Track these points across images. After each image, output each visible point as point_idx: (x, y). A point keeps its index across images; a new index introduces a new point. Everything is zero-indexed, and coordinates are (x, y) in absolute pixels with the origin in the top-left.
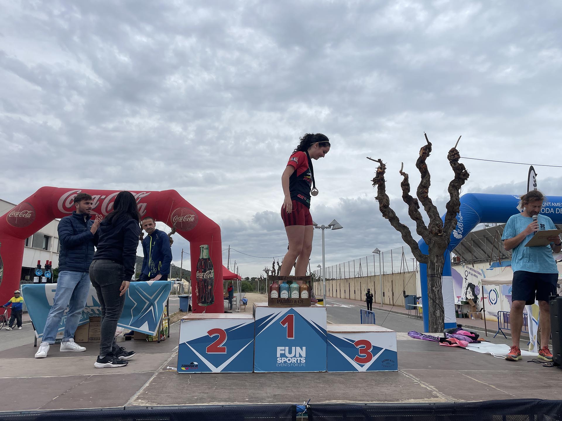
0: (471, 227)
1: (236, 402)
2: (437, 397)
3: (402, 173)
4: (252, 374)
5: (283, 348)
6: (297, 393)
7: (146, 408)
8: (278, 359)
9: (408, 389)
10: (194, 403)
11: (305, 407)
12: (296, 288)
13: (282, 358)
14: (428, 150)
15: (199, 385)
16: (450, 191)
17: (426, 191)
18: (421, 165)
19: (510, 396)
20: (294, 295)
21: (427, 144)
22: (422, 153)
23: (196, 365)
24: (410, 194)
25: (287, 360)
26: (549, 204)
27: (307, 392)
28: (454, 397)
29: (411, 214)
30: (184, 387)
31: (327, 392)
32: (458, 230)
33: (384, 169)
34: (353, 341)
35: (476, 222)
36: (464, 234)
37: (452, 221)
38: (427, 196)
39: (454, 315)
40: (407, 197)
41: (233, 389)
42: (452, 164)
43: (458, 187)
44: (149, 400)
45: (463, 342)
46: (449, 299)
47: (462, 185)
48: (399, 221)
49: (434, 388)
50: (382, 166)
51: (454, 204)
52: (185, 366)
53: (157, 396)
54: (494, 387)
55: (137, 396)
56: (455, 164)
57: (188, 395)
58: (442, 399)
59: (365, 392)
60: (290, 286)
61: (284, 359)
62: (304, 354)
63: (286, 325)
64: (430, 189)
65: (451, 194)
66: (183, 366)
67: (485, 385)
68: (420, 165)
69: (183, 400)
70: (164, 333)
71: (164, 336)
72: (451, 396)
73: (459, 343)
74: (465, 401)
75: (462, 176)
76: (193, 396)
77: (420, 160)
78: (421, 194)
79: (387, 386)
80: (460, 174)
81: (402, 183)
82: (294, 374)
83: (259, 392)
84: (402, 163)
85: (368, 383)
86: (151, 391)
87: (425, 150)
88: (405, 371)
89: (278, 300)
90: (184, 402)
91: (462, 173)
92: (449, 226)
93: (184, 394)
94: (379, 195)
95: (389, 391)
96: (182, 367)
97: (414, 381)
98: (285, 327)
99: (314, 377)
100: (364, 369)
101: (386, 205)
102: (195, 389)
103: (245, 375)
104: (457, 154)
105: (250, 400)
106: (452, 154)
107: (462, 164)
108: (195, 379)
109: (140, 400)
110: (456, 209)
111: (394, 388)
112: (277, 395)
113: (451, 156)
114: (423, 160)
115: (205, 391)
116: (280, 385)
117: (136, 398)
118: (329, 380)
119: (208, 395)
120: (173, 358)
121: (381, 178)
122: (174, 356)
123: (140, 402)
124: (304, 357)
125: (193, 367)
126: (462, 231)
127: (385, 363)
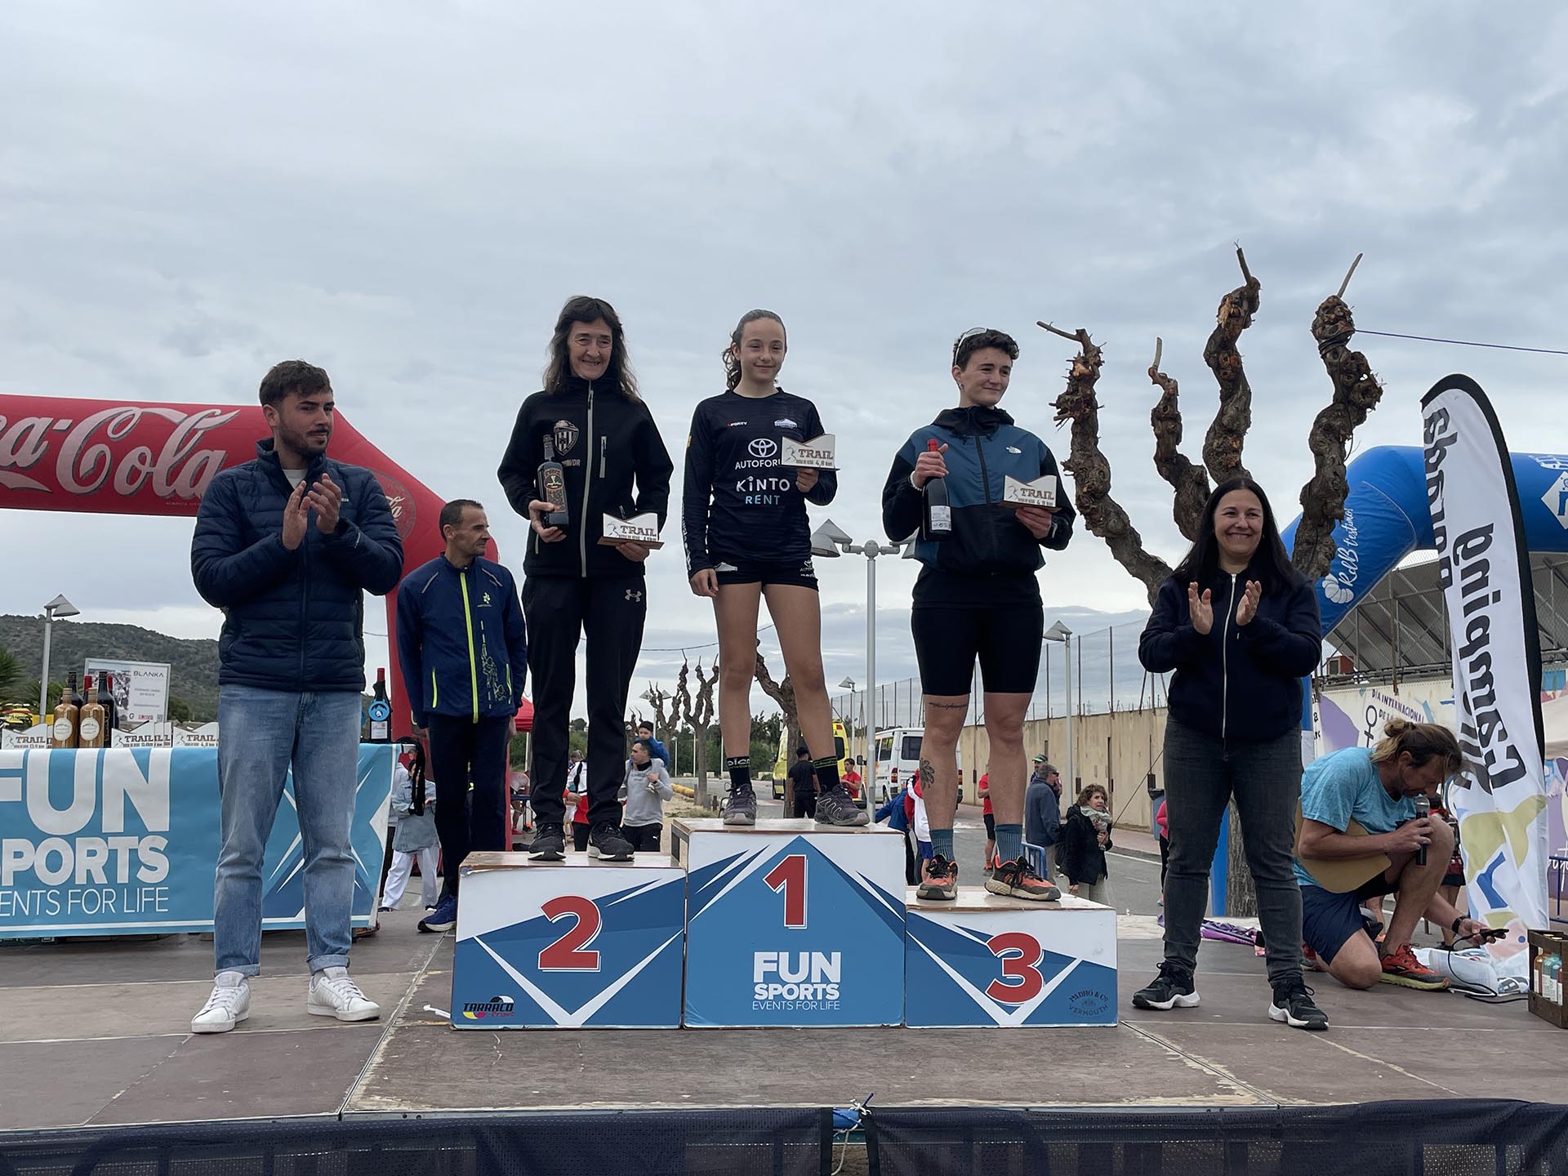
0: (1386, 565)
1: (658, 1103)
2: (1231, 1092)
3: (1157, 377)
4: (683, 1032)
5: (773, 955)
6: (827, 1082)
7: (401, 1115)
8: (757, 989)
9: (1149, 1073)
10: (538, 1105)
11: (857, 1113)
13: (770, 985)
14: (1245, 305)
15: (531, 1059)
16: (1314, 444)
17: (1235, 446)
18: (1221, 356)
19: (1441, 1091)
22: (1227, 314)
23: (509, 1004)
24: (1180, 449)
25: (783, 991)
27: (853, 1078)
28: (1280, 1094)
29: (1183, 518)
30: (491, 1066)
31: (913, 1079)
32: (1341, 574)
33: (1094, 363)
34: (983, 936)
35: (1403, 546)
36: (1358, 589)
37: (1318, 548)
38: (1239, 463)
40: (1172, 459)
41: (635, 1070)
42: (1325, 354)
43: (1343, 432)
44: (405, 1098)
47: (1357, 427)
48: (1139, 544)
49: (1223, 1071)
50: (1088, 355)
51: (1328, 490)
52: (473, 1008)
53: (419, 1088)
54: (1401, 1070)
55: (364, 1088)
56: (1335, 353)
57: (511, 1085)
58: (1243, 1097)
59: (1024, 1080)
61: (775, 989)
62: (834, 973)
63: (783, 886)
65: (1319, 455)
66: (469, 1006)
67: (1377, 1063)
68: (1217, 358)
69: (501, 1099)
72: (1270, 1091)
74: (1308, 1102)
75: (1357, 397)
76: (527, 1088)
77: (1218, 339)
78: (1218, 454)
79: (1088, 1065)
80: (1353, 386)
81: (1154, 411)
82: (810, 1033)
83: (715, 1078)
84: (1159, 341)
86: (399, 1073)
87: (1235, 303)
88: (1141, 1026)
91: (1357, 385)
92: (1306, 566)
93: (498, 1083)
94: (1077, 453)
95: (1094, 1078)
96: (465, 1010)
97: (1166, 1051)
98: (778, 892)
99: (869, 1041)
100: (1016, 1019)
101: (1096, 490)
102: (524, 1070)
103: (663, 1036)
104: (1344, 317)
105: (695, 1097)
106: (1330, 318)
107: (1360, 353)
108: (513, 1046)
109: (378, 1098)
110: (1334, 508)
111: (1108, 1069)
112: (767, 1086)
113: (1325, 323)
114: (1229, 337)
115: (557, 1077)
116: (772, 1062)
117: (362, 1093)
118: (915, 1048)
119: (567, 1084)
120: (420, 985)
121: (1084, 397)
122: (421, 980)
123: (379, 1102)
124: (837, 983)
125: (499, 1011)
126: (1354, 579)
127: (1078, 1003)
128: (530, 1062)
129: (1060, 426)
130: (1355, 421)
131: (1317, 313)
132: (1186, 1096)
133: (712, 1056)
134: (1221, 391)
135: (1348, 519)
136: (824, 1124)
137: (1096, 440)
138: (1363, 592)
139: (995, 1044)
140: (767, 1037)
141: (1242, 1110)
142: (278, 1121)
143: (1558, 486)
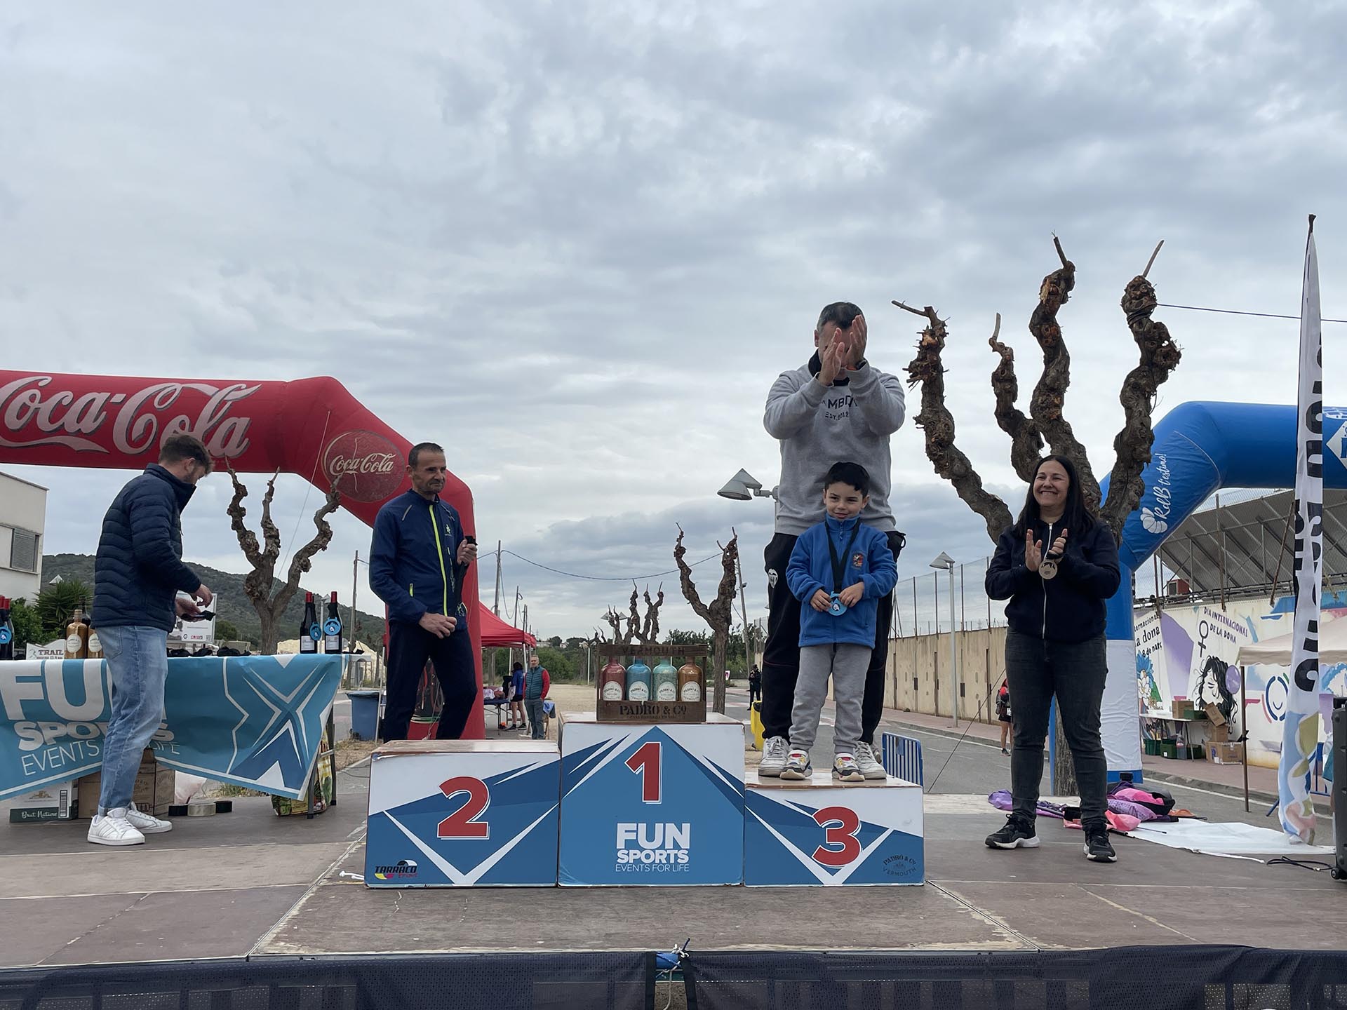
0: (1195, 501)
1: (515, 948)
2: (1002, 939)
3: (996, 346)
4: (557, 889)
5: (633, 826)
6: (663, 931)
7: (298, 958)
8: (619, 854)
9: (937, 923)
10: (414, 949)
11: (677, 956)
12: (667, 675)
13: (630, 851)
14: (1063, 284)
15: (423, 912)
16: (1125, 399)
17: (1056, 402)
18: (1043, 328)
19: (1183, 938)
20: (662, 693)
21: (1062, 267)
22: (1047, 292)
23: (412, 867)
24: (1016, 405)
25: (642, 855)
27: (686, 928)
28: (1040, 939)
29: (1019, 462)
30: (386, 918)
31: (737, 929)
32: (1156, 509)
33: (940, 335)
34: (811, 810)
35: (1209, 485)
36: (1172, 521)
37: (1128, 486)
38: (1060, 416)
39: (1136, 750)
40: (1010, 414)
41: (506, 921)
42: (1133, 324)
43: (1148, 390)
44: (305, 944)
45: (1126, 819)
46: (1121, 704)
47: (1160, 385)
48: (980, 484)
49: (1002, 922)
50: (935, 328)
51: (1136, 439)
52: (383, 870)
53: (320, 936)
54: (1155, 921)
55: (275, 935)
56: (1141, 324)
57: (397, 934)
58: (1012, 942)
59: (830, 929)
60: (652, 670)
61: (634, 854)
62: (685, 841)
63: (641, 768)
64: (1069, 395)
65: (1128, 409)
66: (380, 868)
67: (1136, 916)
68: (1040, 329)
69: (385, 944)
70: (322, 793)
71: (320, 802)
72: (1035, 938)
73: (1116, 820)
74: (1065, 947)
75: (1159, 360)
76: (410, 936)
77: (1041, 313)
78: (1042, 409)
79: (889, 916)
80: (1155, 350)
81: (994, 375)
82: (662, 891)
83: (571, 927)
84: (998, 317)
85: (843, 910)
86: (307, 924)
87: (1054, 283)
88: (943, 884)
89: (621, 707)
90: (388, 946)
91: (1159, 350)
92: (1119, 501)
93: (387, 931)
94: (926, 410)
95: (891, 927)
96: (377, 872)
97: (959, 905)
98: (637, 773)
99: (711, 897)
100: (838, 880)
101: (943, 439)
102: (413, 921)
103: (539, 892)
104: (1147, 294)
105: (548, 943)
106: (1135, 294)
107: (1161, 323)
108: (411, 901)
109: (282, 944)
110: (1141, 453)
111: (905, 920)
112: (613, 934)
114: (1049, 311)
115: (439, 927)
116: (622, 915)
117: (271, 939)
118: (747, 903)
119: (445, 933)
120: (352, 853)
121: (931, 363)
122: (354, 849)
123: (282, 947)
124: (686, 849)
125: (405, 873)
126: (1168, 513)
127: (891, 865)
128: (421, 914)
129: (912, 387)
130: (1158, 380)
131: (1126, 290)
132: (963, 942)
133: (574, 910)
134: (1045, 357)
135: (1162, 463)
136: (651, 965)
137: (942, 399)
138: (1177, 523)
139: (816, 899)
140: (626, 894)
141: (1009, 954)
142: (197, 962)
143: (1340, 434)
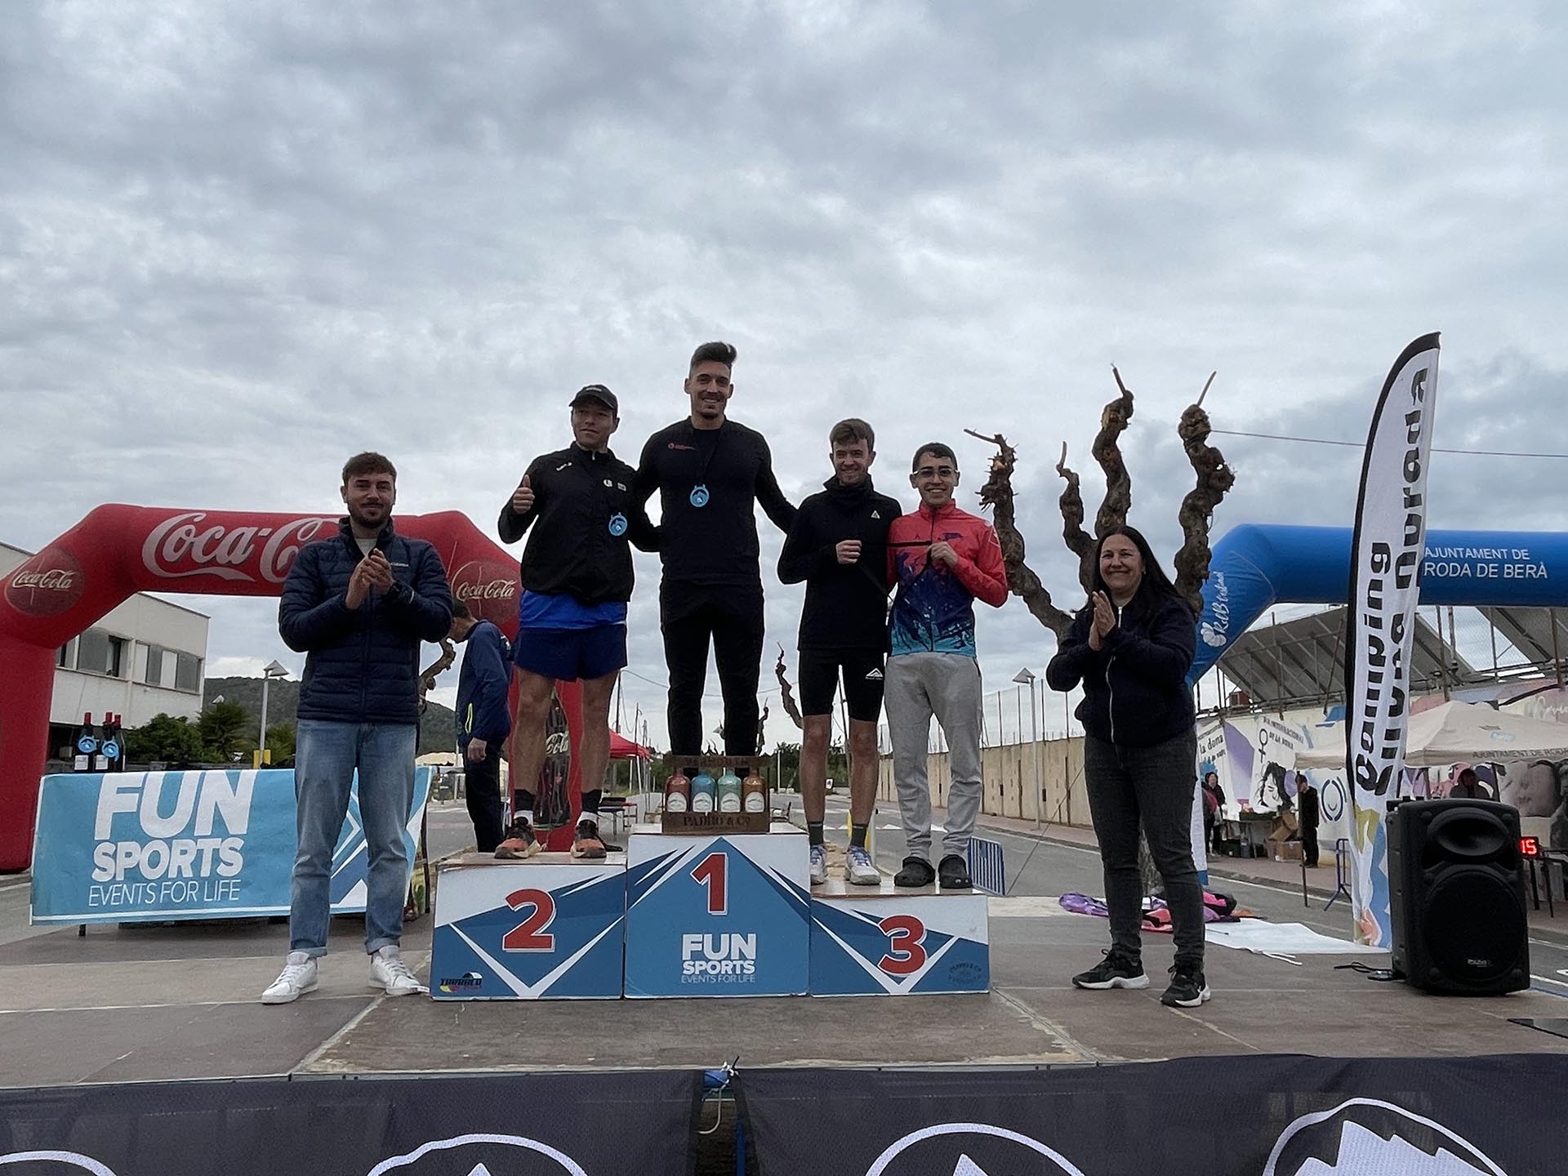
0: (1249, 618)
1: (563, 1066)
2: (1061, 1050)
3: (1064, 472)
4: (621, 1002)
5: (698, 937)
6: (719, 1046)
7: (341, 1078)
8: (685, 965)
9: (998, 1034)
10: (461, 1068)
11: (726, 1075)
12: (731, 786)
13: (696, 962)
14: (1122, 412)
15: (480, 1026)
16: (1183, 520)
18: (1106, 453)
19: (1243, 1047)
20: (726, 804)
21: (1121, 396)
22: (1108, 419)
23: (477, 980)
24: (1083, 527)
25: (707, 966)
26: (1458, 552)
28: (1101, 1049)
30: (442, 1032)
31: (794, 1042)
32: (1215, 623)
33: (1010, 461)
34: (877, 919)
35: (1264, 601)
36: (1230, 635)
40: (1077, 535)
41: (562, 1036)
42: (1189, 449)
43: (1204, 510)
44: (353, 1061)
47: (1215, 506)
49: (1063, 1032)
50: (1005, 455)
51: (1194, 556)
52: (449, 982)
53: (370, 1052)
54: (1215, 1027)
55: (325, 1051)
56: (1197, 449)
57: (449, 1049)
58: (1072, 1054)
59: (888, 1042)
60: (716, 781)
61: (700, 965)
62: (750, 951)
63: (707, 879)
64: (1130, 516)
65: (1186, 528)
66: (445, 981)
67: (1196, 1022)
68: (1102, 454)
69: (433, 1061)
72: (1095, 1048)
74: (1125, 1059)
75: (1214, 482)
76: (460, 1052)
77: (1103, 439)
79: (950, 1027)
80: (1211, 474)
81: (1062, 498)
82: (727, 1001)
83: (627, 1042)
84: (1065, 444)
85: (904, 1021)
86: (360, 1039)
87: (1115, 411)
88: (1007, 991)
89: (685, 819)
90: (434, 1064)
91: (1214, 473)
93: (439, 1048)
95: (951, 1038)
96: (442, 984)
97: (1021, 1014)
98: (703, 884)
99: (774, 1008)
100: (903, 988)
101: (1014, 559)
102: (468, 1036)
103: (602, 1004)
104: (1202, 421)
106: (1191, 422)
107: (1215, 448)
110: (1200, 570)
111: (965, 1030)
112: (667, 1049)
113: (1188, 425)
114: (1111, 438)
115: (492, 1042)
116: (682, 1027)
117: (320, 1055)
118: (810, 1015)
119: (496, 1049)
121: (1002, 487)
123: (328, 1064)
124: (752, 960)
125: (470, 986)
126: (1226, 627)
127: (955, 974)
129: (984, 509)
130: (1214, 501)
131: (1182, 418)
132: (1021, 1055)
133: (634, 1023)
134: (1107, 480)
135: (1219, 580)
137: (1013, 520)
138: (1235, 637)
139: (880, 1010)
141: (1067, 1067)
